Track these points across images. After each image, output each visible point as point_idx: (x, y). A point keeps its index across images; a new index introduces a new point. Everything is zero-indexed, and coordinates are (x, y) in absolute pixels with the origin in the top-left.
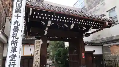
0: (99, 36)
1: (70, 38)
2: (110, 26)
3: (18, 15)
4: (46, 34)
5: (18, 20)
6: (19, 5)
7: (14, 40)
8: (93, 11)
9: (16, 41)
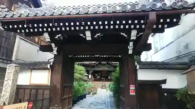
2: (175, 20)
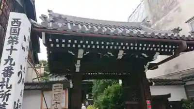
0: (177, 67)
1: (124, 74)
3: (12, 47)
4: (78, 70)
5: (12, 57)
6: (14, 30)
7: (3, 91)
8: (161, 24)
9: (7, 93)
